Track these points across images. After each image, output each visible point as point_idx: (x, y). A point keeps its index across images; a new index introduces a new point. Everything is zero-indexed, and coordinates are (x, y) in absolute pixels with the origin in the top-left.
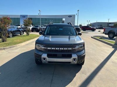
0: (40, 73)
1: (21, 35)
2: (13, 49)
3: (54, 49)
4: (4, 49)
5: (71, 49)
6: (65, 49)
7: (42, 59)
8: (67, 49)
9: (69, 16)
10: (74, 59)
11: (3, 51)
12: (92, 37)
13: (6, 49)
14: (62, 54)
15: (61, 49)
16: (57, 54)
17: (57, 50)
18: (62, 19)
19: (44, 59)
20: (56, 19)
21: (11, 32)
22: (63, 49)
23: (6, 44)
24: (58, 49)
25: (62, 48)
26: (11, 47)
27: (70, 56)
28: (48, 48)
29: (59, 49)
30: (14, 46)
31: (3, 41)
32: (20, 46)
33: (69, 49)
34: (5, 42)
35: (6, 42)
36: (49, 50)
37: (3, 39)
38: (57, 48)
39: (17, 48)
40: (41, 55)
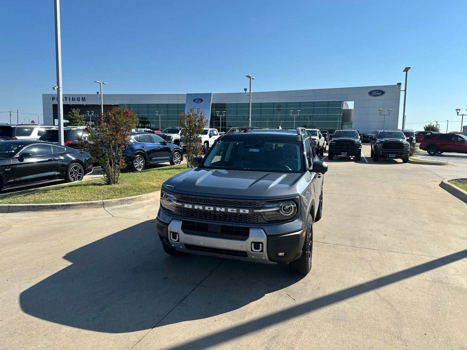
0: (164, 278)
1: (172, 163)
2: (127, 209)
3: (201, 208)
4: (103, 205)
5: (247, 211)
6: (229, 210)
7: (170, 237)
8: (235, 210)
9: (370, 93)
10: (255, 243)
11: (101, 210)
12: (443, 185)
13: (109, 204)
14: (223, 226)
15: (218, 209)
16: (207, 225)
17: (209, 212)
18: (340, 103)
19: (175, 235)
20: (314, 104)
21: (143, 154)
22: (223, 210)
23: (115, 190)
24: (212, 209)
25: (221, 207)
26: (122, 202)
27: (243, 234)
28: (186, 206)
29: (215, 211)
30: (132, 199)
31: (109, 183)
32: (153, 200)
33: (241, 211)
34: (113, 186)
35: (116, 186)
36: (188, 209)
37: (108, 176)
38: (207, 205)
39: (142, 206)
40: (168, 225)
